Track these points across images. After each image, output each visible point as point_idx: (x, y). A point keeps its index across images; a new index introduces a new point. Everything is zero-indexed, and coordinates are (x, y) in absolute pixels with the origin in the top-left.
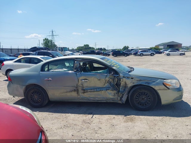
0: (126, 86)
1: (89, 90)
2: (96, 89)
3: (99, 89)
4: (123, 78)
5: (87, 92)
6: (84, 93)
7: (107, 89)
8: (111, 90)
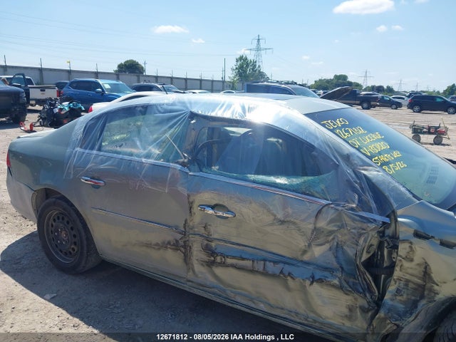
0: (423, 287)
1: (234, 257)
2: (265, 260)
3: (275, 262)
4: (415, 240)
5: (223, 264)
6: (210, 264)
7: (318, 274)
8: (334, 286)
